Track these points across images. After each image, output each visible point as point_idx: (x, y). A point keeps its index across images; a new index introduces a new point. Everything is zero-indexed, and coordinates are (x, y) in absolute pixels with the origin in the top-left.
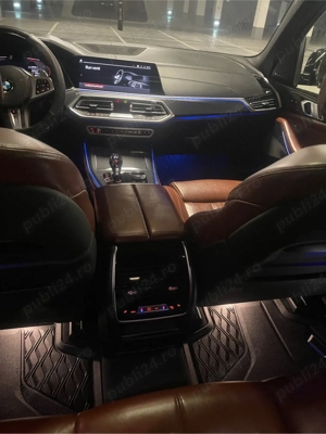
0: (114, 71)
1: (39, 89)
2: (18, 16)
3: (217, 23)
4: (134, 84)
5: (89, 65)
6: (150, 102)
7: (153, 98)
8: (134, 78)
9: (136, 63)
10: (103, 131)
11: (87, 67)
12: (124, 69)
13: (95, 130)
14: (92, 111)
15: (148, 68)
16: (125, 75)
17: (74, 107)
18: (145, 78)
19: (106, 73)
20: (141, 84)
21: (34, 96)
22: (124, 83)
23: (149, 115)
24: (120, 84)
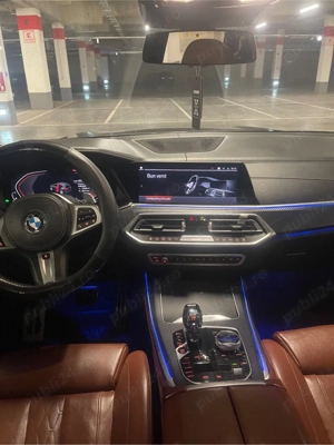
0: (185, 178)
1: (81, 222)
2: (87, 97)
3: (276, 83)
4: (213, 193)
5: (152, 173)
6: (237, 217)
7: (243, 211)
8: (214, 185)
9: (215, 165)
10: (172, 259)
11: (149, 176)
12: (200, 174)
13: (160, 258)
14: (156, 234)
15: (234, 170)
16: (201, 181)
17: (131, 230)
18: (228, 183)
19: (174, 181)
20: (223, 191)
21: (75, 232)
22: (199, 192)
23: (237, 235)
24: (194, 193)
